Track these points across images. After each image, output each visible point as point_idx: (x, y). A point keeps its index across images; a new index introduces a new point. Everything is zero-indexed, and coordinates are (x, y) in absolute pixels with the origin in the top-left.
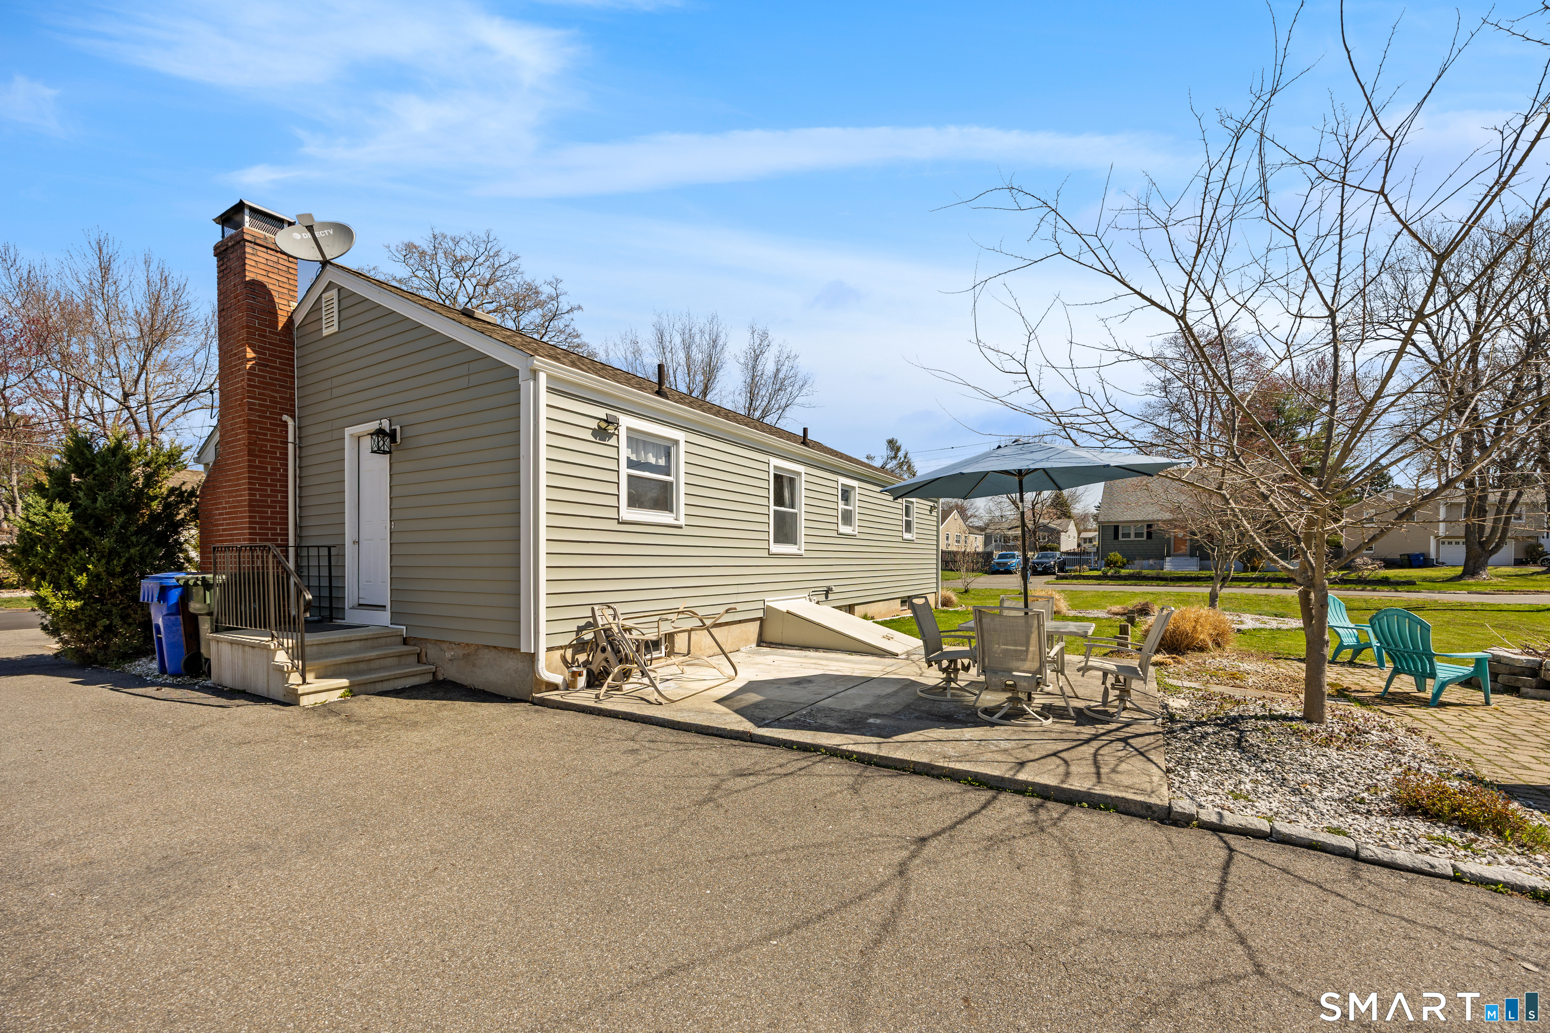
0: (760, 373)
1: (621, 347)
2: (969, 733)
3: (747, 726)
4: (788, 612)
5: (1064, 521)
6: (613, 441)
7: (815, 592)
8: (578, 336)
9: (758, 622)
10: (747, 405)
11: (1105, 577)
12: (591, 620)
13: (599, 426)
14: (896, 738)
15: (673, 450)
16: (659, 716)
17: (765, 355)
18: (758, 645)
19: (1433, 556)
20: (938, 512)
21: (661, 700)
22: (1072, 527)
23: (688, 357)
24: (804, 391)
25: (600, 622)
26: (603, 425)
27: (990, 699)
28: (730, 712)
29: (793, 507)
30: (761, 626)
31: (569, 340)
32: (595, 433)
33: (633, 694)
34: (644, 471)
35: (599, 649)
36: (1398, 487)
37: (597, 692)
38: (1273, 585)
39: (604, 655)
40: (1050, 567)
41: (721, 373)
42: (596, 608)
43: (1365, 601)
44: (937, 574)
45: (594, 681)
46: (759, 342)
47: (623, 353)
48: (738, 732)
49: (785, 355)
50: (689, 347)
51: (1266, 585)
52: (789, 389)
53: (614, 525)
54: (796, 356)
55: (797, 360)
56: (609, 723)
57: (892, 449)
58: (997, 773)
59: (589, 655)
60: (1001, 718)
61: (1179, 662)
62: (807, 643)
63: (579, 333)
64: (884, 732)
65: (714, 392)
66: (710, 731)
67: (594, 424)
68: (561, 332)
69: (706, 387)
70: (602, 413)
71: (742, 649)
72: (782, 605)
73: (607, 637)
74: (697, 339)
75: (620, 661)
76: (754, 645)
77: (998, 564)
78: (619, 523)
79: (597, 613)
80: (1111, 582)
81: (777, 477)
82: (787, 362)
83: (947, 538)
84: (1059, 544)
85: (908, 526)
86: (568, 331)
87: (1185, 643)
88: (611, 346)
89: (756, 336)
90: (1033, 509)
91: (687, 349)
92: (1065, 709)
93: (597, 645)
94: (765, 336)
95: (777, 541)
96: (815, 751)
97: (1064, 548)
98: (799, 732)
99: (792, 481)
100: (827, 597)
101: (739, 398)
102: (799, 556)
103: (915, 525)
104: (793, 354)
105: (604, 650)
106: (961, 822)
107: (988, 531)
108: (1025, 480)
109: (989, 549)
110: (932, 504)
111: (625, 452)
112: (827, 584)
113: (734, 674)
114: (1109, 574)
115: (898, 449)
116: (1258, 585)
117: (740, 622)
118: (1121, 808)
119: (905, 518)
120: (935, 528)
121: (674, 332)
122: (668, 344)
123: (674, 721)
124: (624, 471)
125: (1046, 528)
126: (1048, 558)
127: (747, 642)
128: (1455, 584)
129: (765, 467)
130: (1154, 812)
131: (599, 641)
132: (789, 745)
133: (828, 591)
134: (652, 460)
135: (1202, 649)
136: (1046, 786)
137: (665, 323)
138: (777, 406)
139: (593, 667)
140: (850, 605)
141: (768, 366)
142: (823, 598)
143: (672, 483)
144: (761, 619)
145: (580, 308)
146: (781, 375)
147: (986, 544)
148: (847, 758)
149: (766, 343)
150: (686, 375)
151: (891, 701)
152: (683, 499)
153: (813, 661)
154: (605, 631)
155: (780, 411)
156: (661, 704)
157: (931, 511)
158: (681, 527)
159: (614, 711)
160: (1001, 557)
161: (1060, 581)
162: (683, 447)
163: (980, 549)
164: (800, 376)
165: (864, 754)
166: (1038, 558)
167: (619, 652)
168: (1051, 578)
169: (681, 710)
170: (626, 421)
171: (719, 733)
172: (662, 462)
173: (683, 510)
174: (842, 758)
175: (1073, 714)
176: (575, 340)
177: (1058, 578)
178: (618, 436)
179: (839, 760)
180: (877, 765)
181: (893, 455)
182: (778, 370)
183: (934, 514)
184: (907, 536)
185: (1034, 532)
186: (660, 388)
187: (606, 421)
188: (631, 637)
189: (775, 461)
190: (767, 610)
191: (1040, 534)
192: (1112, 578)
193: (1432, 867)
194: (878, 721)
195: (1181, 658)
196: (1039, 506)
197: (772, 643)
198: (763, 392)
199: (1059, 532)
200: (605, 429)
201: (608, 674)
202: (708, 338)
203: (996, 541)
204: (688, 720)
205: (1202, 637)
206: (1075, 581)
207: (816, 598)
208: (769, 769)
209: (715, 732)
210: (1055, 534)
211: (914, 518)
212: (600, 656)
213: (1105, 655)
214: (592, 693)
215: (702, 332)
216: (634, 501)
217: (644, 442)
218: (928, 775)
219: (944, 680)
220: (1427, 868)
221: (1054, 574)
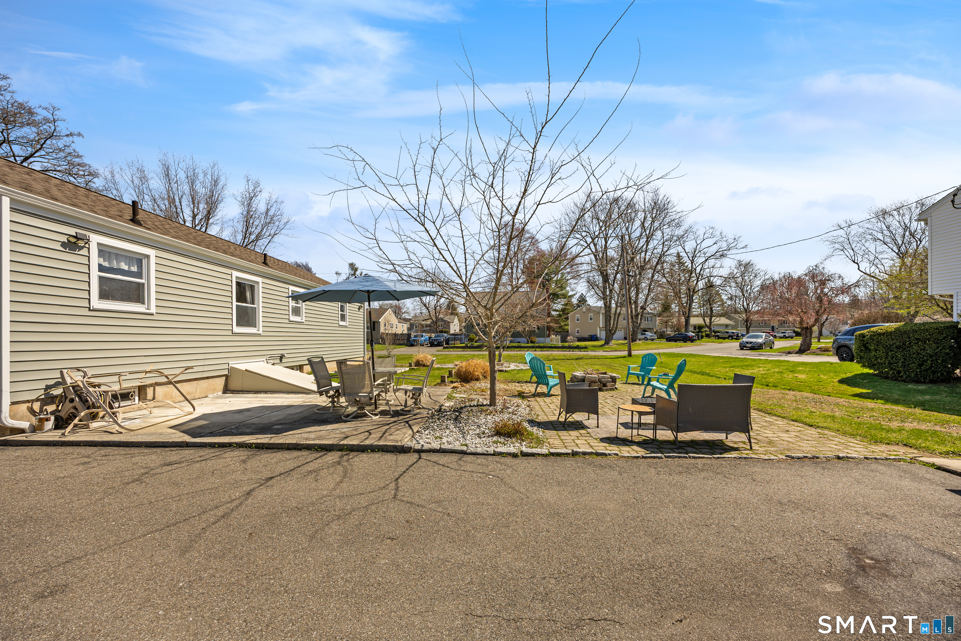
0: (254, 209)
1: (127, 171)
2: (329, 427)
3: (187, 438)
4: (246, 370)
5: (452, 317)
6: (84, 252)
7: (272, 357)
8: (78, 156)
9: (224, 378)
10: (244, 231)
11: (466, 347)
12: (60, 380)
13: (68, 240)
14: (284, 434)
15: (144, 262)
16: (116, 440)
17: (258, 198)
18: (224, 392)
19: (599, 336)
20: (364, 310)
21: (121, 430)
22: (456, 320)
23: (192, 189)
24: (288, 227)
25: (69, 381)
26: (73, 240)
27: (351, 409)
28: (178, 432)
29: (253, 303)
30: (227, 380)
31: (69, 158)
32: (63, 244)
33: (100, 429)
34: (116, 275)
35: (67, 400)
36: (589, 305)
37: (63, 431)
38: (537, 349)
39: (72, 405)
40: (441, 342)
41: (220, 206)
42: (65, 371)
43: (564, 356)
44: (364, 346)
45: (60, 424)
46: (253, 188)
47: (130, 177)
48: (178, 442)
49: (273, 200)
50: (193, 183)
51: (534, 350)
52: (277, 223)
53: (86, 312)
54: (282, 202)
55: (283, 205)
56: (69, 449)
57: (352, 269)
58: (331, 442)
59: (58, 406)
60: (352, 418)
61: (463, 386)
62: (260, 389)
63: (81, 154)
64: (278, 432)
65: (216, 218)
66: (157, 445)
67: (64, 239)
68: (61, 150)
69: (209, 213)
70: (72, 231)
71: (209, 396)
72: (242, 366)
73: (75, 391)
74: (201, 176)
75: (88, 408)
76: (220, 393)
77: (414, 340)
78: (90, 310)
79: (66, 376)
80: (469, 350)
81: (238, 284)
82: (275, 205)
83: (385, 325)
84: (449, 329)
85: (343, 318)
86: (68, 150)
87: (470, 377)
88: (117, 169)
89: (250, 183)
90: (435, 309)
91: (192, 184)
92: (389, 411)
93: (66, 398)
94: (257, 184)
95: (238, 324)
96: (229, 446)
97: (452, 332)
98: (222, 437)
99: (252, 288)
100: (281, 360)
101: (237, 225)
102: (259, 335)
103: (347, 317)
104: (280, 200)
105: (72, 401)
106: (299, 467)
107: (411, 322)
108: (371, 294)
109: (410, 332)
110: (359, 305)
111: (95, 260)
112: (281, 352)
113: (192, 410)
114: (469, 345)
115: (356, 270)
116: (531, 350)
117: (208, 378)
118: (385, 450)
119: (340, 313)
120: (362, 319)
121: (179, 170)
122: (173, 177)
123: (128, 442)
124: (95, 274)
125: (442, 320)
126: (440, 337)
127: (214, 391)
128: (600, 348)
129: (229, 277)
130: (398, 449)
131: (67, 395)
132: (212, 445)
133: (282, 357)
134: (126, 268)
135: (477, 379)
136: (353, 445)
137: (171, 161)
138: (268, 234)
139: (62, 414)
140: (300, 365)
141: (260, 205)
142: (278, 361)
143: (143, 284)
144: (226, 376)
145: (79, 135)
146: (271, 213)
147: (409, 329)
148: (250, 447)
149: (258, 189)
150: (191, 203)
151: (295, 416)
152: (153, 296)
153: (260, 399)
154: (73, 387)
155: (270, 238)
156: (121, 433)
157: (359, 309)
158: (153, 315)
159: (78, 441)
160: (415, 336)
161: (445, 350)
162: (153, 260)
163: (406, 332)
164: (285, 216)
165: (260, 444)
166: (435, 337)
167: (87, 401)
168: (441, 348)
169: (137, 435)
170: (95, 239)
171: (164, 445)
172: (134, 269)
173: (153, 302)
174: (246, 447)
175: (392, 413)
176: (76, 160)
177: (445, 348)
178: (89, 249)
179: (245, 449)
180: (267, 448)
181: (353, 272)
182: (268, 210)
183: (361, 310)
184: (342, 323)
185: (436, 323)
186: (134, 218)
187: (75, 237)
188: (99, 389)
189: (236, 274)
190: (231, 370)
191: (440, 323)
192: (470, 347)
193: (487, 452)
194: (280, 427)
195: (465, 384)
196: (438, 307)
197: (235, 391)
198: (256, 223)
199: (449, 323)
200: (75, 243)
201: (75, 417)
202: (210, 179)
203: (416, 327)
204: (140, 440)
205: (477, 374)
206: (452, 350)
207: (272, 361)
208: (191, 459)
209: (160, 445)
210: (447, 324)
211: (347, 313)
212: (68, 405)
213: (435, 385)
214: (59, 432)
215: (205, 175)
216: (103, 295)
217: (117, 254)
218: (295, 449)
219: (330, 402)
220: (486, 452)
221: (442, 346)
